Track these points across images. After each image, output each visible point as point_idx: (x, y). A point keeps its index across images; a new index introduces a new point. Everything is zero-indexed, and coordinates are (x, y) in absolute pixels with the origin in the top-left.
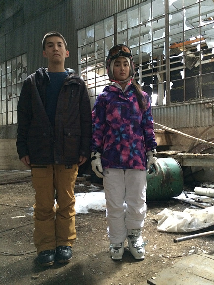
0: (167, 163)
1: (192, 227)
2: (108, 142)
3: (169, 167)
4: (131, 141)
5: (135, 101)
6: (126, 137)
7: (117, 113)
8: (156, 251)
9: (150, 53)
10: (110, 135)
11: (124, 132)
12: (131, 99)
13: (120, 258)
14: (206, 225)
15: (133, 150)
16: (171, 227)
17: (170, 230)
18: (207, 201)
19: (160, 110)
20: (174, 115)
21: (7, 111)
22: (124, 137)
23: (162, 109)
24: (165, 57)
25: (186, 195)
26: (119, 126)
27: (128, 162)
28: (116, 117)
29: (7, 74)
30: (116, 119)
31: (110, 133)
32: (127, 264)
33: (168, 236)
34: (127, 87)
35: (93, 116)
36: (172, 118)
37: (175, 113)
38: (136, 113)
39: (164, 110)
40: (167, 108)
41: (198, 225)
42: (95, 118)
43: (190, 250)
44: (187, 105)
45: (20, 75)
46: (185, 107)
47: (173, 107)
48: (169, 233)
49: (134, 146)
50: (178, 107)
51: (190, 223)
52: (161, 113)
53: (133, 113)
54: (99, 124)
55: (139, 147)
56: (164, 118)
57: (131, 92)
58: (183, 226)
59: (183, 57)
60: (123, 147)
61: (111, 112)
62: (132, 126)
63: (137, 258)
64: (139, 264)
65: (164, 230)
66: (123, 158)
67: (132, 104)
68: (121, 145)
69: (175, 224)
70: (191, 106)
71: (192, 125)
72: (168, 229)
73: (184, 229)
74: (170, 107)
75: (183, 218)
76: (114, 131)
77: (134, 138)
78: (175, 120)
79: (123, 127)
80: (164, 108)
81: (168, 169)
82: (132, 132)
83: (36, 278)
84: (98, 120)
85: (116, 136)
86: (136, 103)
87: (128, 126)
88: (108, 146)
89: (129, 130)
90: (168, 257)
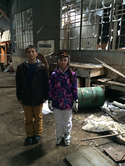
0: (97, 90)
1: (97, 130)
2: (55, 97)
3: (98, 93)
4: (64, 98)
5: (68, 78)
6: (62, 96)
7: (59, 84)
8: (76, 141)
9: (101, 16)
10: (56, 94)
11: (62, 94)
12: (66, 78)
13: (59, 143)
14: (103, 131)
15: (65, 102)
16: (88, 128)
17: (87, 130)
18: (116, 111)
19: (103, 52)
20: (111, 57)
21: (23, 41)
22: (61, 96)
23: (105, 52)
24: (110, 20)
25: (108, 105)
26: (59, 90)
27: (62, 107)
28: (59, 86)
29: (22, 19)
30: (59, 87)
31: (56, 92)
32: (61, 146)
33: (85, 133)
34: (65, 71)
35: (49, 83)
36: (110, 59)
37: (112, 56)
38: (68, 85)
39: (106, 53)
40: (107, 52)
41: (100, 129)
42: (50, 84)
43: (91, 142)
44: (119, 52)
45: (29, 21)
46: (118, 53)
47: (111, 52)
48: (87, 131)
49: (66, 100)
50: (114, 53)
51: (97, 128)
52: (104, 55)
53: (66, 85)
54: (52, 87)
55: (69, 100)
56: (105, 57)
57: (67, 73)
58: (93, 129)
59: (120, 22)
60: (61, 101)
61: (57, 83)
62: (65, 91)
63: (66, 144)
64: (66, 147)
65: (85, 129)
66: (61, 105)
67: (66, 80)
68: (60, 100)
69: (90, 128)
70: (121, 53)
71: (120, 64)
72: (86, 129)
73: (93, 130)
74: (109, 52)
75: (94, 125)
76: (57, 92)
77: (66, 96)
78: (111, 60)
79: (61, 92)
80: (106, 52)
81: (97, 94)
82: (65, 94)
83: (24, 149)
84: (51, 86)
85: (58, 95)
86: (69, 80)
87: (64, 91)
88: (55, 98)
89: (64, 93)
90: (80, 145)
